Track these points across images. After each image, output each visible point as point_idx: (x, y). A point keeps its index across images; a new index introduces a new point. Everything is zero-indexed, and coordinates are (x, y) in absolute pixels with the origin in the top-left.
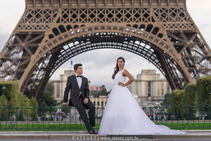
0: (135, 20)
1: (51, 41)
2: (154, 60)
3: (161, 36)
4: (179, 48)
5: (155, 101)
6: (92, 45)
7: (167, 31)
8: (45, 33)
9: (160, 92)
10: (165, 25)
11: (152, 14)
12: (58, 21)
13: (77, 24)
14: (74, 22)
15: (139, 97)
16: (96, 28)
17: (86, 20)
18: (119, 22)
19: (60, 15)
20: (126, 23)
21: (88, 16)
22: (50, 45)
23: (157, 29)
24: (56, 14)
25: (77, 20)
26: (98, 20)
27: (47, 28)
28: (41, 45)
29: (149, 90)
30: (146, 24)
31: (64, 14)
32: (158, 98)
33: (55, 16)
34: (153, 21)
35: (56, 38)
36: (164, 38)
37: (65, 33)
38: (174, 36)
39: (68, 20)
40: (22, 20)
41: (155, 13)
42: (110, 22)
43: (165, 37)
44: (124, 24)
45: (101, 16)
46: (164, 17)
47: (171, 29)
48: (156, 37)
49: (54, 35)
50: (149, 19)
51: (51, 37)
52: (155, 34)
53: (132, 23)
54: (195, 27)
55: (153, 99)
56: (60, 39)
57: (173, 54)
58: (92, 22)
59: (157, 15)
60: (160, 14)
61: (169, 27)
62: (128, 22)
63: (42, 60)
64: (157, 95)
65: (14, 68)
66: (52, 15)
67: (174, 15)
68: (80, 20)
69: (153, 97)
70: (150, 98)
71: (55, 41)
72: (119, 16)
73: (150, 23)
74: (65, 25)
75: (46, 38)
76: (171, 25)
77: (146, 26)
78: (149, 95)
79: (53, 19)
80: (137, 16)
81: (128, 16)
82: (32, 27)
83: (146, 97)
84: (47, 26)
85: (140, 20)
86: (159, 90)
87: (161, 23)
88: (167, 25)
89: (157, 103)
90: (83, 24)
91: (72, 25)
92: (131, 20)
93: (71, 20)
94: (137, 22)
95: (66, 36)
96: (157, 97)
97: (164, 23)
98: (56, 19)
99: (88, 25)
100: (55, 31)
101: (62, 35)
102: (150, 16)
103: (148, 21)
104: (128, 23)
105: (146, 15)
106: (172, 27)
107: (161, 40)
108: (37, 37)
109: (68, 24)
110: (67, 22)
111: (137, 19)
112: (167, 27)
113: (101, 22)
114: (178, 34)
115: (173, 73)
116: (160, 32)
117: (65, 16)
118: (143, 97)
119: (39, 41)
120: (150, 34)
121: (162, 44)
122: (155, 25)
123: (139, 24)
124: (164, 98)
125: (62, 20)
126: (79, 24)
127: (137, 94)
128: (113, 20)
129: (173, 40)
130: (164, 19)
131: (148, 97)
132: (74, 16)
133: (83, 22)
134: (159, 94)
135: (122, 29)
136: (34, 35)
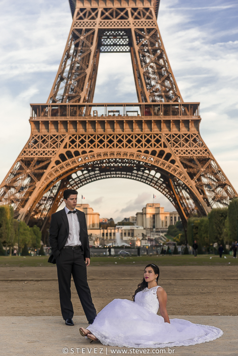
0: (145, 145)
1: (57, 167)
2: (164, 190)
3: (173, 162)
4: (192, 175)
5: (159, 232)
6: (101, 174)
7: (180, 157)
8: (52, 159)
9: (164, 224)
10: (177, 151)
11: (163, 140)
12: (65, 147)
13: (85, 149)
14: (82, 148)
15: (144, 229)
16: (106, 154)
17: (94, 146)
18: (129, 147)
19: (67, 140)
20: (137, 149)
21: (97, 141)
22: (57, 171)
23: (169, 156)
24: (63, 139)
25: (85, 146)
26: (108, 146)
27: (53, 154)
28: (47, 172)
29: (154, 222)
30: (158, 150)
31: (71, 139)
32: (162, 230)
33: (62, 141)
34: (165, 146)
35: (63, 164)
36: (176, 164)
37: (73, 159)
39: (76, 146)
40: (28, 146)
41: (167, 139)
42: (120, 147)
43: (178, 163)
44: (134, 150)
45: (111, 141)
46: (177, 143)
47: (184, 155)
48: (168, 163)
49: (61, 161)
50: (161, 145)
52: (167, 160)
53: (143, 149)
54: (209, 153)
55: (157, 230)
56: (68, 165)
57: (186, 181)
58: (101, 148)
59: (169, 141)
60: (172, 140)
61: (182, 153)
62: (139, 147)
63: (47, 188)
64: (161, 227)
66: (59, 141)
67: (186, 141)
68: (89, 146)
69: (157, 229)
70: (154, 230)
71: (62, 168)
72: (129, 141)
73: (162, 148)
74: (73, 151)
75: (53, 164)
76: (184, 151)
77: (158, 152)
78: (154, 227)
79: (60, 144)
80: (148, 141)
81: (139, 141)
82: (38, 152)
83: (151, 229)
84: (53, 152)
85: (151, 145)
86: (163, 222)
87: (173, 148)
88: (179, 151)
89: (161, 234)
90: (92, 149)
91: (80, 150)
92: (142, 145)
93: (79, 146)
94: (148, 147)
95: (74, 162)
96: (161, 228)
97: (177, 149)
98: (63, 144)
99: (96, 150)
100: (62, 157)
101: (69, 161)
102: (162, 142)
103: (159, 146)
104: (139, 149)
105: (158, 141)
106: (184, 153)
107: (174, 166)
108: (43, 163)
109: (76, 149)
110: (74, 147)
111: (148, 145)
112: (180, 153)
113: (110, 148)
114: (191, 160)
115: (183, 203)
116: (172, 158)
117: (73, 142)
118: (148, 228)
119: (45, 167)
120: (162, 160)
121: (175, 170)
122: (167, 151)
123: (150, 150)
124: (167, 230)
125: (70, 146)
126: (87, 150)
127: (143, 226)
128: (123, 145)
129: (186, 166)
130: (177, 145)
131: (153, 229)
132: (82, 142)
133: (91, 148)
134: (162, 226)
135: (132, 155)
136: (40, 161)
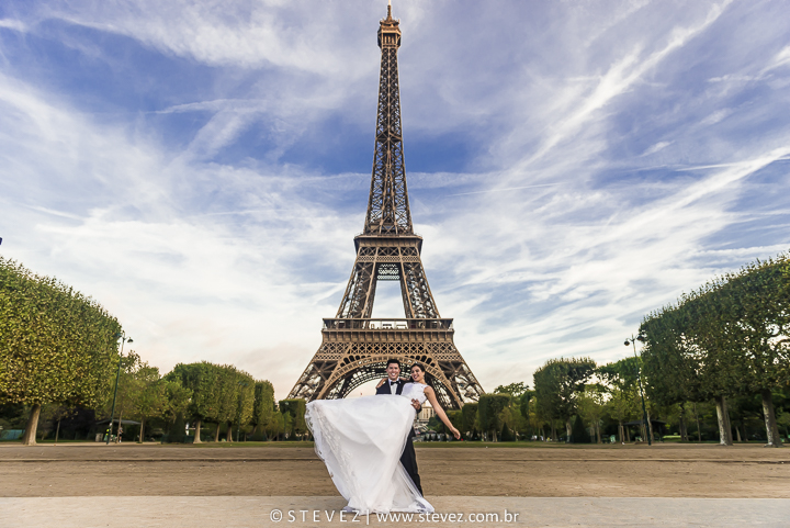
0: (411, 352)
1: (342, 368)
3: (433, 365)
4: (448, 376)
7: (438, 361)
8: (338, 362)
10: (436, 356)
11: (425, 348)
12: (349, 352)
14: (362, 353)
16: (380, 358)
17: (372, 352)
18: (399, 353)
19: (350, 347)
21: (373, 348)
22: (341, 372)
23: (430, 360)
24: (348, 346)
25: (364, 352)
27: (339, 358)
28: (334, 372)
30: (421, 356)
33: (346, 348)
34: (427, 353)
35: (347, 366)
36: (436, 367)
37: (354, 362)
38: (445, 366)
39: (357, 352)
40: (319, 351)
41: (428, 346)
42: (391, 353)
44: (403, 356)
46: (436, 350)
47: (442, 360)
48: (429, 366)
49: (345, 364)
50: (423, 351)
51: (342, 365)
52: (429, 364)
53: (409, 355)
54: (461, 358)
56: (350, 367)
57: (443, 380)
58: (377, 353)
59: (430, 348)
60: (432, 348)
61: (440, 358)
63: (333, 386)
65: (310, 391)
66: (344, 347)
67: (443, 348)
68: (367, 352)
71: (346, 369)
72: (399, 348)
73: (425, 354)
74: (354, 356)
75: (339, 366)
76: (442, 357)
79: (345, 350)
80: (414, 348)
81: (406, 348)
82: (327, 357)
84: (339, 356)
85: (416, 352)
87: (433, 354)
88: (438, 356)
89: (424, 425)
90: (369, 355)
91: (361, 356)
92: (408, 352)
93: (360, 352)
95: (355, 364)
98: (347, 350)
99: (373, 355)
100: (346, 360)
101: (351, 363)
103: (422, 353)
104: (406, 355)
105: (421, 348)
107: (434, 368)
108: (331, 365)
109: (357, 354)
111: (414, 352)
112: (438, 358)
113: (384, 353)
114: (447, 364)
116: (432, 362)
117: (355, 348)
119: (333, 369)
121: (435, 372)
122: (428, 356)
123: (415, 356)
125: (352, 352)
126: (366, 355)
128: (394, 352)
129: (443, 369)
130: (436, 352)
132: (362, 348)
133: (369, 353)
136: (328, 363)
